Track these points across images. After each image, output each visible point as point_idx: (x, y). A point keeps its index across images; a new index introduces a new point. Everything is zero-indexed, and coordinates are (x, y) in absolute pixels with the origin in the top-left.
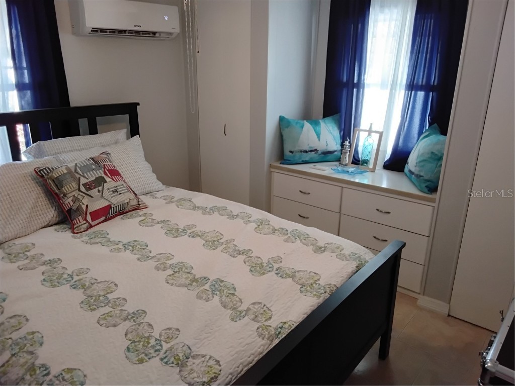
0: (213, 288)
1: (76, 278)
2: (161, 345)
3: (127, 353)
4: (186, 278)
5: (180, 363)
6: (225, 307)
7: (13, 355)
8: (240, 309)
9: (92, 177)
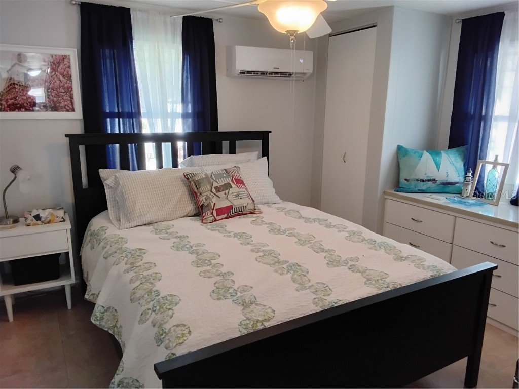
0: (290, 268)
1: (194, 248)
2: (236, 294)
3: (212, 294)
4: (272, 260)
5: (245, 305)
6: (294, 281)
7: (141, 283)
8: (306, 285)
9: (222, 182)
